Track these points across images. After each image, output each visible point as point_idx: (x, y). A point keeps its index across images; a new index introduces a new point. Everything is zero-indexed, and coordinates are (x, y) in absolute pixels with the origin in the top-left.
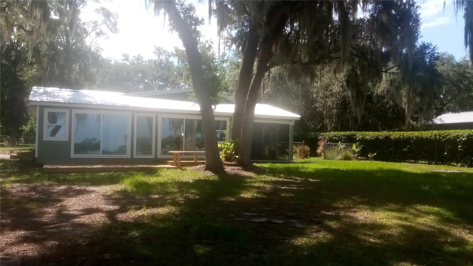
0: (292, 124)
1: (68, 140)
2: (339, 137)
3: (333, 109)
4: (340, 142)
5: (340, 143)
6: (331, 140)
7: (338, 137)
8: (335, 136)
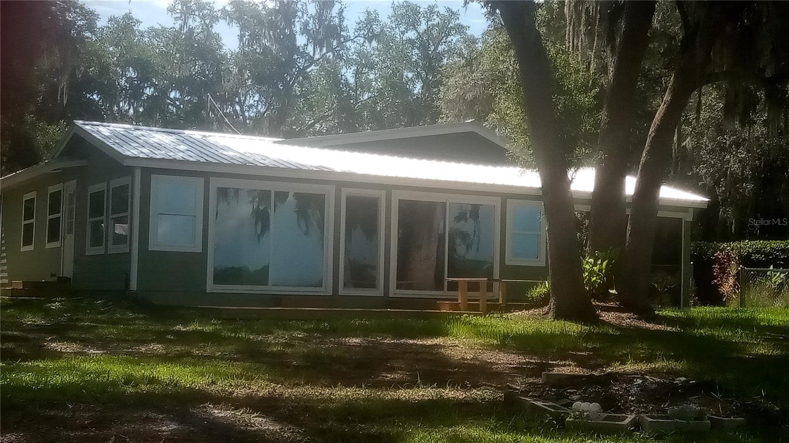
0: (689, 218)
1: (201, 251)
2: (770, 254)
3: (744, 180)
4: (772, 266)
5: (771, 268)
6: (746, 260)
7: (767, 255)
8: (758, 251)
